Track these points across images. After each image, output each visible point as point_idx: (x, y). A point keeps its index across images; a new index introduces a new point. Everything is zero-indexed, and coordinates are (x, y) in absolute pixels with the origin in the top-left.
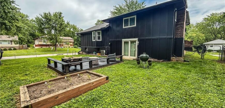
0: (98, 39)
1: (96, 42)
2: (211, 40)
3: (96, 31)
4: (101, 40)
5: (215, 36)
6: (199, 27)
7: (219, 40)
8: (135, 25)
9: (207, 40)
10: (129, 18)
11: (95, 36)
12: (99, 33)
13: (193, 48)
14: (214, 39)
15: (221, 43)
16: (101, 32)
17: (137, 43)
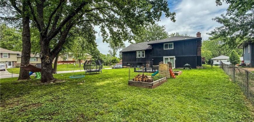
0: (142, 56)
1: (141, 59)
2: (217, 56)
3: (141, 51)
4: (144, 57)
5: (220, 52)
6: (206, 45)
7: (222, 56)
8: (173, 48)
9: (214, 56)
10: (168, 44)
11: (140, 54)
12: (143, 52)
13: (205, 62)
14: (220, 55)
15: (224, 59)
16: (144, 51)
17: (175, 59)
